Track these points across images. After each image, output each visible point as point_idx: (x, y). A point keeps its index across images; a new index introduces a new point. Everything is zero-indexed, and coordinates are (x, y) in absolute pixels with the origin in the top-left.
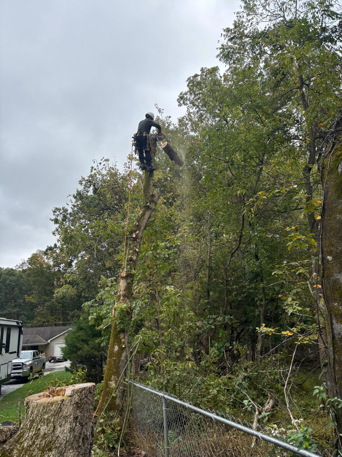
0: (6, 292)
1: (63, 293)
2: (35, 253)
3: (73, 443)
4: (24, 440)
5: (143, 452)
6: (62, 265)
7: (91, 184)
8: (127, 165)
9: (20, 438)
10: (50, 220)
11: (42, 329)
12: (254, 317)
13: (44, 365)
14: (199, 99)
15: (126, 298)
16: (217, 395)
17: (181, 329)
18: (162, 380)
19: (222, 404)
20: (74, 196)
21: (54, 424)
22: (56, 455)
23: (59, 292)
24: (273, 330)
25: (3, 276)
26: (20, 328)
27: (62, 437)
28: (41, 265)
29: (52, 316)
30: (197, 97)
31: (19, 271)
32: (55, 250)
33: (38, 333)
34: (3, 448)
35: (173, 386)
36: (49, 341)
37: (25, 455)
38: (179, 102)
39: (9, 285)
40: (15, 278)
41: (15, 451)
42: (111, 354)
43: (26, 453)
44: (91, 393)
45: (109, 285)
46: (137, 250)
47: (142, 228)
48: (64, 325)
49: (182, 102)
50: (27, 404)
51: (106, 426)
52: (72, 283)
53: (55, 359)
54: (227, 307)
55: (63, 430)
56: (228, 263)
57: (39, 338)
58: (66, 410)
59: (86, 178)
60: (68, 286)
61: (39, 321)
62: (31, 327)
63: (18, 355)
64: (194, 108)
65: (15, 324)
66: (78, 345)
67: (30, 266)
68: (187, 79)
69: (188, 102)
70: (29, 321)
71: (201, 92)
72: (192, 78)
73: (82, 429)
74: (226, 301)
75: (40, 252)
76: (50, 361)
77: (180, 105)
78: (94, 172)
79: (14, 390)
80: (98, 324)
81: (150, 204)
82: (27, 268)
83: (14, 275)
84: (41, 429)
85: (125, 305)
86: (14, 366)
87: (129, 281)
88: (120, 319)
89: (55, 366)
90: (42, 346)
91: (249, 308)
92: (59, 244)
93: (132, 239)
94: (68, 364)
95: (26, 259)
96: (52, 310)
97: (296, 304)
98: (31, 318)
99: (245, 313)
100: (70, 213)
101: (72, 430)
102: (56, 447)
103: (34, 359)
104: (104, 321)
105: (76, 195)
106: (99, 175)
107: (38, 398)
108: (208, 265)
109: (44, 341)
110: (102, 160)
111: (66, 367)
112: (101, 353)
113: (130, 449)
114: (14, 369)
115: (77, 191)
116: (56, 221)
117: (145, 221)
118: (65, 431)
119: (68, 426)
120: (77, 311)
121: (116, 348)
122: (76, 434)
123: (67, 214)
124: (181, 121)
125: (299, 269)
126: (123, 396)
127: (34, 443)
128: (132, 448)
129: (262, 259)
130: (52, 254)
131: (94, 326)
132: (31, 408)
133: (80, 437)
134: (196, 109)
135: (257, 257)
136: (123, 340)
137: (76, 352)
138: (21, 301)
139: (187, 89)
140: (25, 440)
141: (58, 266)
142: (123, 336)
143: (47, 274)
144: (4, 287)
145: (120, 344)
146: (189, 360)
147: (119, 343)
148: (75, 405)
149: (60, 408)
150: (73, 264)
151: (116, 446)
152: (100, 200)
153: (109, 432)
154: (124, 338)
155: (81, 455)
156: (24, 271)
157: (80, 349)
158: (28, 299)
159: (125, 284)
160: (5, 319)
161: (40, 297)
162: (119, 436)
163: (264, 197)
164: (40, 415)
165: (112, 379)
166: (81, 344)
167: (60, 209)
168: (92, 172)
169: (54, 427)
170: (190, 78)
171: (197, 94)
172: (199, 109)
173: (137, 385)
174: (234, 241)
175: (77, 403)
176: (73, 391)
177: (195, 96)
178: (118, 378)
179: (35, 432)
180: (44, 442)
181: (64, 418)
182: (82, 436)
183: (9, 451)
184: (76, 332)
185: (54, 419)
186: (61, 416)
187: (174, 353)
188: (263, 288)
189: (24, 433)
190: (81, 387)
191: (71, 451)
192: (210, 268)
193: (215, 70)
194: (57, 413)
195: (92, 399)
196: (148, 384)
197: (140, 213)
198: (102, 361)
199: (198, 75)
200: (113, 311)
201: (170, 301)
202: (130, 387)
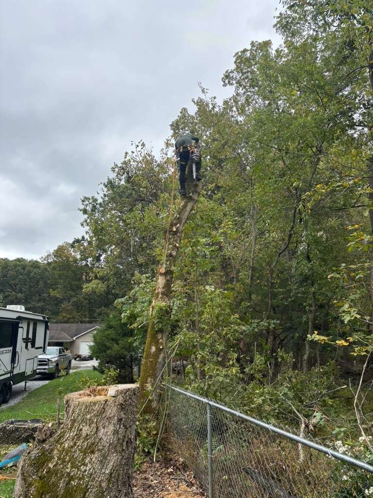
0: (30, 285)
1: (92, 288)
2: (61, 245)
3: (116, 446)
4: (64, 440)
5: (180, 459)
6: (90, 259)
7: (124, 172)
8: (164, 150)
9: (60, 438)
10: (78, 210)
11: (67, 325)
12: (300, 323)
13: (70, 362)
14: (246, 78)
15: (165, 296)
16: (261, 404)
17: (224, 332)
18: (202, 385)
19: (266, 414)
20: (104, 184)
21: (97, 425)
22: (98, 458)
23: (88, 287)
24: (326, 339)
25: (27, 268)
26: (46, 323)
27: (105, 439)
28: (68, 258)
29: (78, 312)
30: (245, 76)
31: (44, 263)
32: (83, 243)
33: (63, 330)
34: (43, 447)
35: (213, 393)
36: (74, 338)
37: (66, 456)
38: (224, 82)
39: (33, 277)
40: (40, 271)
41: (55, 452)
42: (147, 355)
43: (67, 454)
44: (135, 394)
45: (144, 281)
46: (177, 245)
47: (183, 221)
48: (90, 322)
49: (227, 81)
50: (67, 402)
51: (141, 429)
52: (102, 279)
53: (81, 357)
54: (270, 311)
55: (107, 432)
56: (274, 264)
57: (64, 334)
58: (110, 411)
59: (119, 165)
60: (97, 281)
61: (64, 317)
62: (56, 322)
63: (44, 351)
64: (241, 89)
65: (41, 318)
66: (107, 344)
67: (55, 259)
68: (234, 54)
69: (234, 82)
70: (53, 316)
71: (249, 70)
72: (240, 54)
73: (126, 432)
74: (270, 305)
75: (67, 244)
76: (75, 360)
77: (225, 85)
78: (128, 158)
79: (39, 386)
80: (131, 322)
81: (193, 194)
82: (52, 260)
83: (38, 267)
84: (83, 429)
85: (164, 304)
86: (40, 361)
87: (168, 278)
88: (159, 319)
89: (81, 364)
90: (67, 343)
91: (295, 314)
92: (87, 237)
93: (171, 232)
94: (95, 363)
95: (52, 251)
96: (78, 306)
97: (354, 311)
98: (56, 313)
99: (290, 319)
100: (100, 204)
101: (116, 432)
102: (99, 450)
103: (60, 356)
104: (138, 319)
105: (106, 184)
106: (134, 161)
107: (79, 396)
108: (251, 266)
109: (69, 338)
110: (139, 143)
111: (94, 367)
112: (131, 353)
113: (166, 454)
114: (40, 365)
115: (108, 179)
116: (85, 211)
117: (187, 213)
118: (109, 433)
119: (111, 428)
120: (104, 308)
121: (153, 349)
122: (119, 436)
123: (97, 204)
124: (226, 103)
125: (359, 273)
126: (160, 399)
127: (75, 444)
128: (168, 453)
129: (315, 261)
130: (79, 247)
131: (125, 324)
132: (72, 407)
133: (123, 441)
134: (242, 90)
135: (308, 258)
136: (161, 340)
137: (105, 351)
138: (46, 295)
139: (234, 66)
140: (66, 440)
141: (86, 260)
142: (160, 336)
143: (74, 269)
144: (28, 280)
145: (157, 345)
146: (233, 365)
147: (157, 343)
148: (119, 406)
149: (103, 408)
150: (102, 258)
151: (152, 451)
152: (134, 189)
153: (145, 435)
154: (162, 338)
155: (125, 459)
156: (49, 264)
157: (109, 348)
158: (53, 293)
159: (164, 281)
160: (31, 313)
161: (66, 293)
162: (155, 440)
163: (323, 191)
164: (82, 415)
165: (149, 381)
166: (111, 343)
167: (89, 199)
168: (126, 158)
169: (97, 428)
170: (238, 53)
171: (245, 73)
172: (247, 90)
173: (176, 389)
174: (280, 240)
175: (121, 405)
176: (117, 391)
177: (243, 75)
178: (155, 380)
179: (77, 432)
180: (86, 443)
181: (107, 418)
182: (126, 440)
183: (49, 451)
184: (105, 330)
185: (97, 419)
186: (104, 417)
187: (215, 358)
188: (314, 293)
189: (64, 432)
190: (126, 388)
191: (114, 455)
192: (254, 269)
193: (267, 44)
194: (100, 413)
195: (136, 401)
196: (187, 389)
197: (182, 204)
198: (132, 362)
199: (247, 50)
200: (151, 309)
201: (214, 302)
202: (167, 390)
